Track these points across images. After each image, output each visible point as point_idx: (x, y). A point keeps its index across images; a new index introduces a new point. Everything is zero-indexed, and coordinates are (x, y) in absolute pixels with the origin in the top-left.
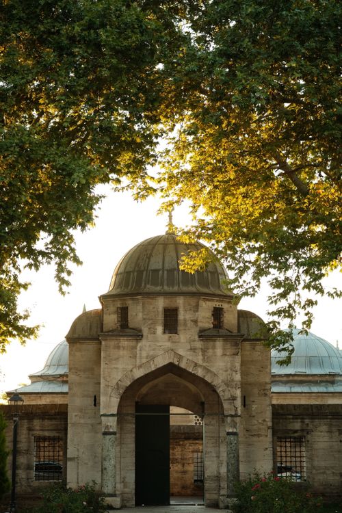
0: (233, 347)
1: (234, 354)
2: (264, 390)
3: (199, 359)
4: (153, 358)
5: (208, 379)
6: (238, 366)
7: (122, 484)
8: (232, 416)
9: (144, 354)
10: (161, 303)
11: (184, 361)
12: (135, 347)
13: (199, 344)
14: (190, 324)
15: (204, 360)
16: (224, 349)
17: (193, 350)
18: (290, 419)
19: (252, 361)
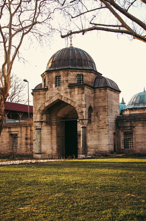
0: (82, 90)
1: (82, 93)
2: (105, 109)
3: (69, 96)
4: (52, 98)
5: (72, 104)
6: (84, 98)
7: (52, 150)
8: (81, 120)
9: (48, 96)
10: (54, 75)
11: (63, 98)
12: (45, 94)
13: (68, 90)
14: (65, 82)
15: (70, 97)
16: (78, 91)
17: (66, 93)
18: (125, 122)
19: (100, 97)
